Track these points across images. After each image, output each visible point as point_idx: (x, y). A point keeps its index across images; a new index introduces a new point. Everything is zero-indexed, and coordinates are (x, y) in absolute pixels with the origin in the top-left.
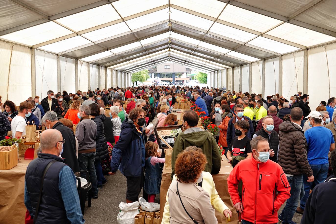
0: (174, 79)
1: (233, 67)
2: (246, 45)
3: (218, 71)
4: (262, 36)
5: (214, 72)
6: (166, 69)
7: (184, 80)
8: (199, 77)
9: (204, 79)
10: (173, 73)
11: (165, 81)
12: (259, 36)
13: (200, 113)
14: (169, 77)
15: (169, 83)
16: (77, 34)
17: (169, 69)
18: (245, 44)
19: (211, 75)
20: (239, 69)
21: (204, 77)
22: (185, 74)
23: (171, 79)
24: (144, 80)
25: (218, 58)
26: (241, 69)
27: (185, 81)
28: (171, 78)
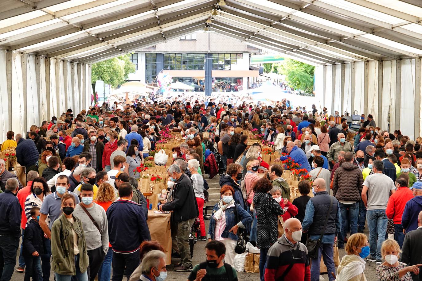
0: (208, 75)
1: (381, 61)
2: (395, 29)
3: (343, 63)
4: (420, 23)
5: (334, 64)
6: (183, 42)
7: (241, 78)
8: (291, 70)
9: (304, 77)
10: (206, 54)
11: (181, 80)
12: (412, 23)
13: (299, 172)
14: (195, 67)
15: (192, 87)
16: (54, 16)
17: (195, 40)
18: (393, 28)
19: (325, 71)
20: (395, 68)
21: (306, 71)
22: (246, 56)
23: (199, 74)
24: (119, 78)
25: (340, 40)
26: (399, 68)
27: (245, 80)
28: (201, 68)
